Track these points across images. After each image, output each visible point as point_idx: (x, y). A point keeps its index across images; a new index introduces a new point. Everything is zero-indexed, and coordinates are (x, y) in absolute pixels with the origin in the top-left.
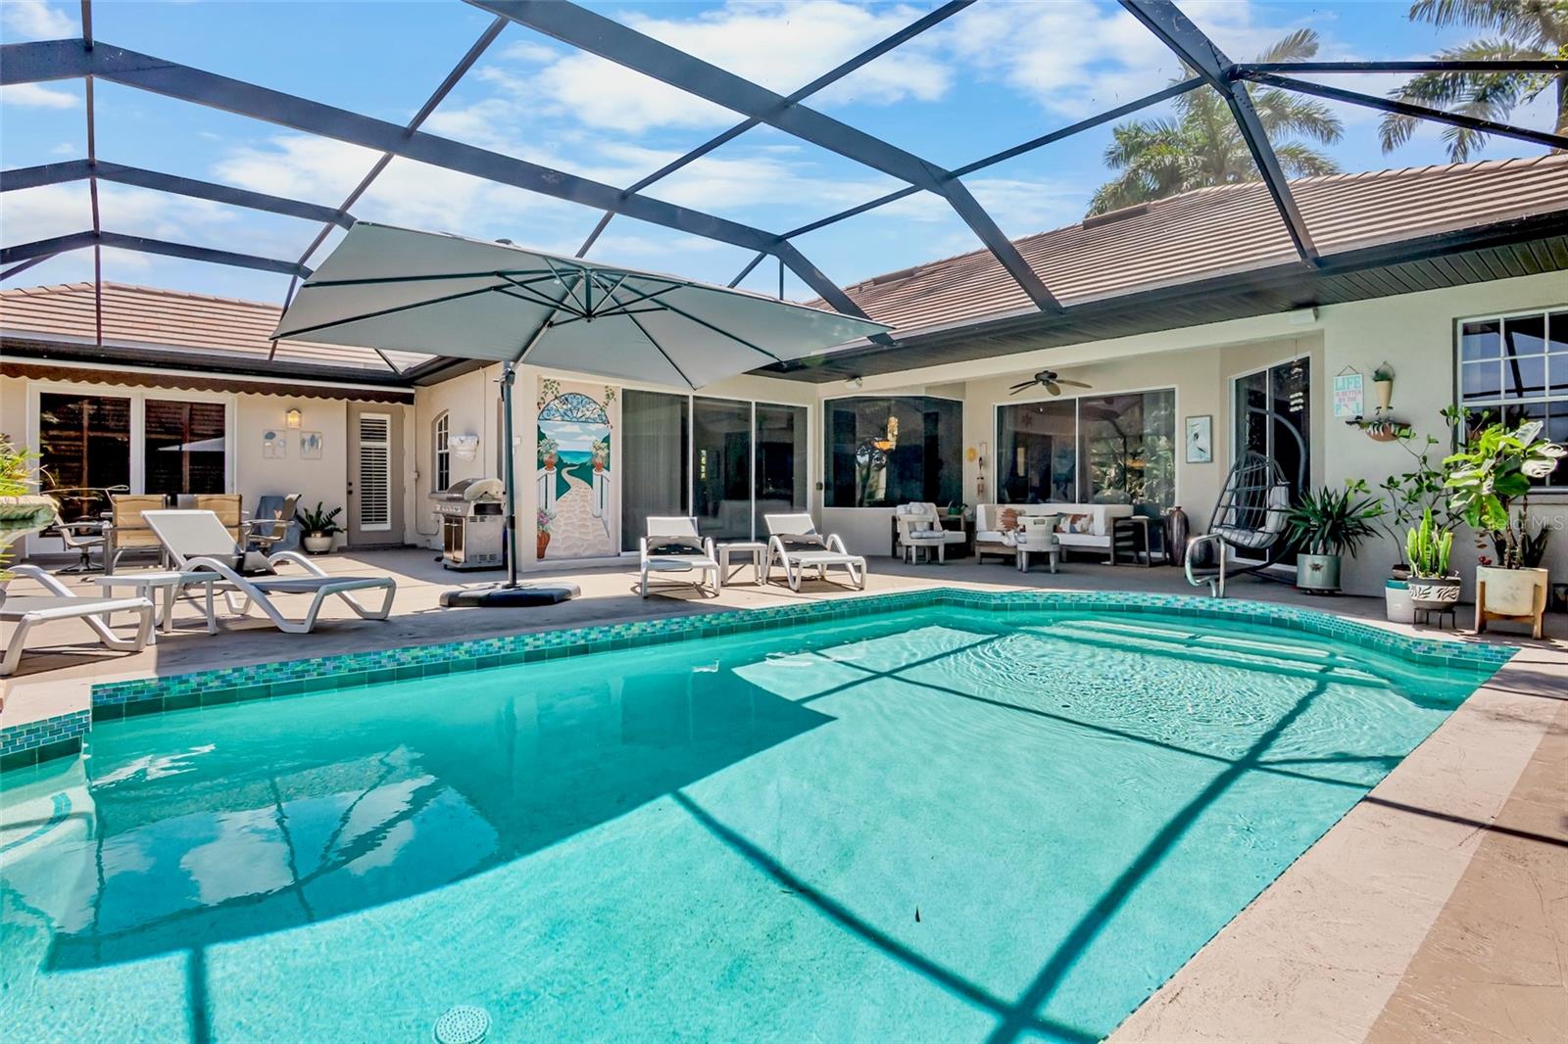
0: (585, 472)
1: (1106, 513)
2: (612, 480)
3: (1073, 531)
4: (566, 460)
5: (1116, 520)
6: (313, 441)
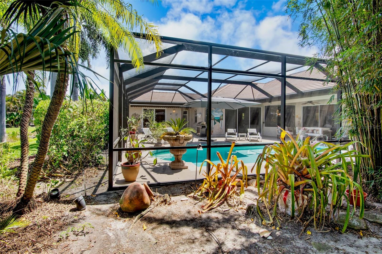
0: (219, 121)
1: (322, 130)
2: (223, 122)
3: (317, 133)
4: (216, 119)
5: (324, 131)
6: (177, 115)
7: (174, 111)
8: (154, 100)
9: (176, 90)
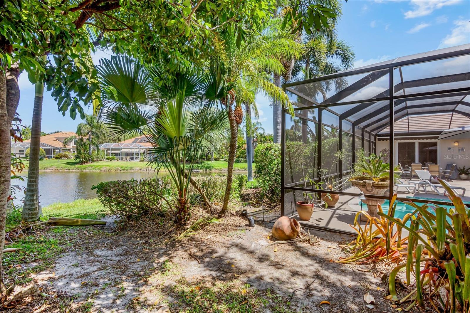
6: (462, 150)
7: (456, 144)
8: (413, 129)
9: (453, 111)
